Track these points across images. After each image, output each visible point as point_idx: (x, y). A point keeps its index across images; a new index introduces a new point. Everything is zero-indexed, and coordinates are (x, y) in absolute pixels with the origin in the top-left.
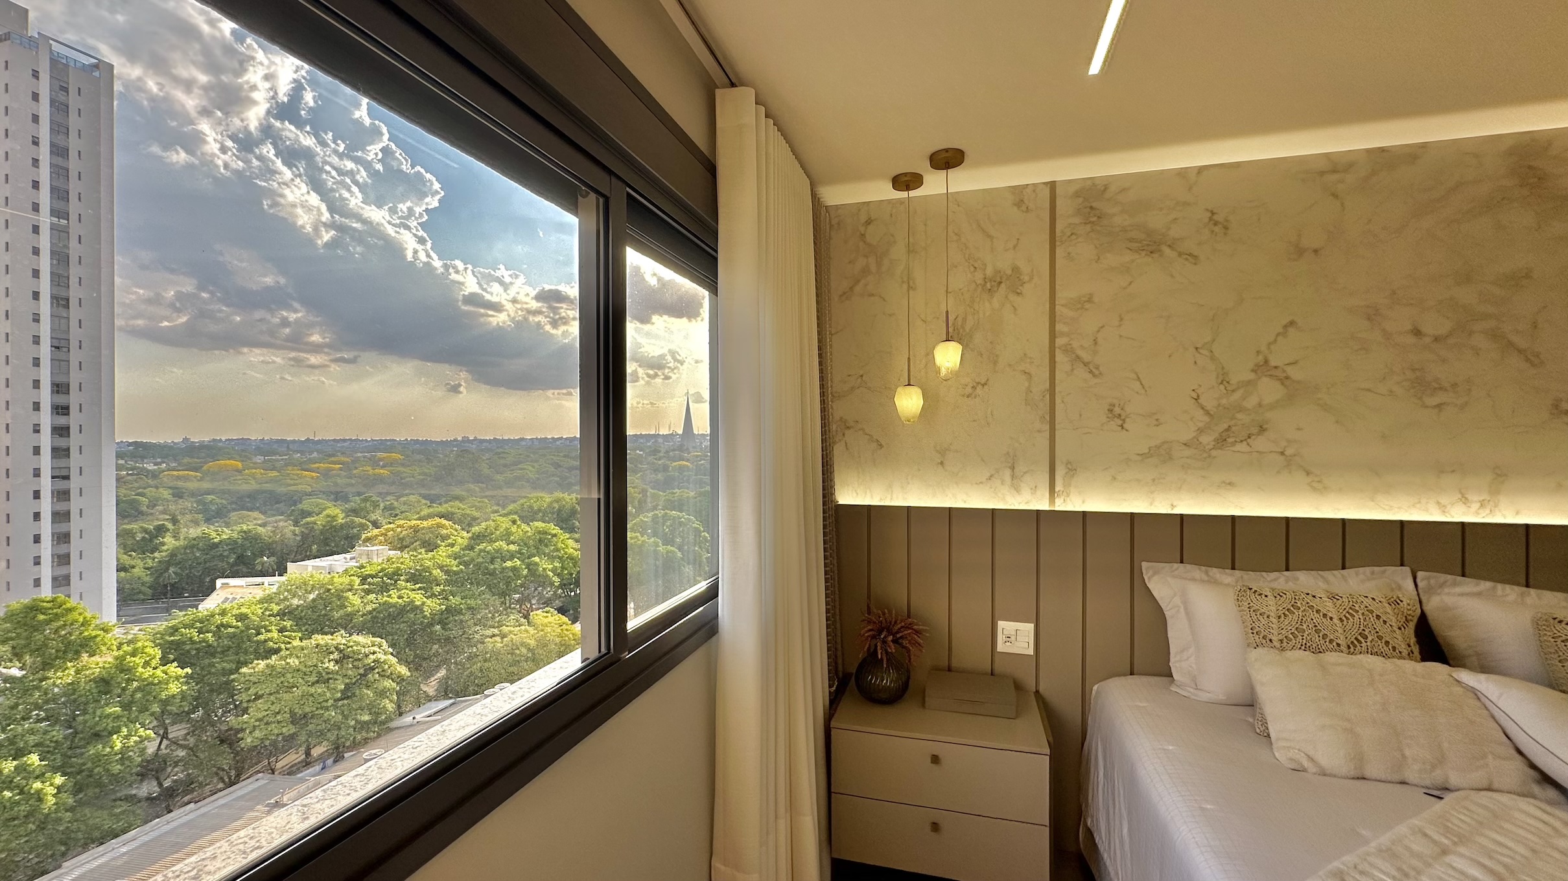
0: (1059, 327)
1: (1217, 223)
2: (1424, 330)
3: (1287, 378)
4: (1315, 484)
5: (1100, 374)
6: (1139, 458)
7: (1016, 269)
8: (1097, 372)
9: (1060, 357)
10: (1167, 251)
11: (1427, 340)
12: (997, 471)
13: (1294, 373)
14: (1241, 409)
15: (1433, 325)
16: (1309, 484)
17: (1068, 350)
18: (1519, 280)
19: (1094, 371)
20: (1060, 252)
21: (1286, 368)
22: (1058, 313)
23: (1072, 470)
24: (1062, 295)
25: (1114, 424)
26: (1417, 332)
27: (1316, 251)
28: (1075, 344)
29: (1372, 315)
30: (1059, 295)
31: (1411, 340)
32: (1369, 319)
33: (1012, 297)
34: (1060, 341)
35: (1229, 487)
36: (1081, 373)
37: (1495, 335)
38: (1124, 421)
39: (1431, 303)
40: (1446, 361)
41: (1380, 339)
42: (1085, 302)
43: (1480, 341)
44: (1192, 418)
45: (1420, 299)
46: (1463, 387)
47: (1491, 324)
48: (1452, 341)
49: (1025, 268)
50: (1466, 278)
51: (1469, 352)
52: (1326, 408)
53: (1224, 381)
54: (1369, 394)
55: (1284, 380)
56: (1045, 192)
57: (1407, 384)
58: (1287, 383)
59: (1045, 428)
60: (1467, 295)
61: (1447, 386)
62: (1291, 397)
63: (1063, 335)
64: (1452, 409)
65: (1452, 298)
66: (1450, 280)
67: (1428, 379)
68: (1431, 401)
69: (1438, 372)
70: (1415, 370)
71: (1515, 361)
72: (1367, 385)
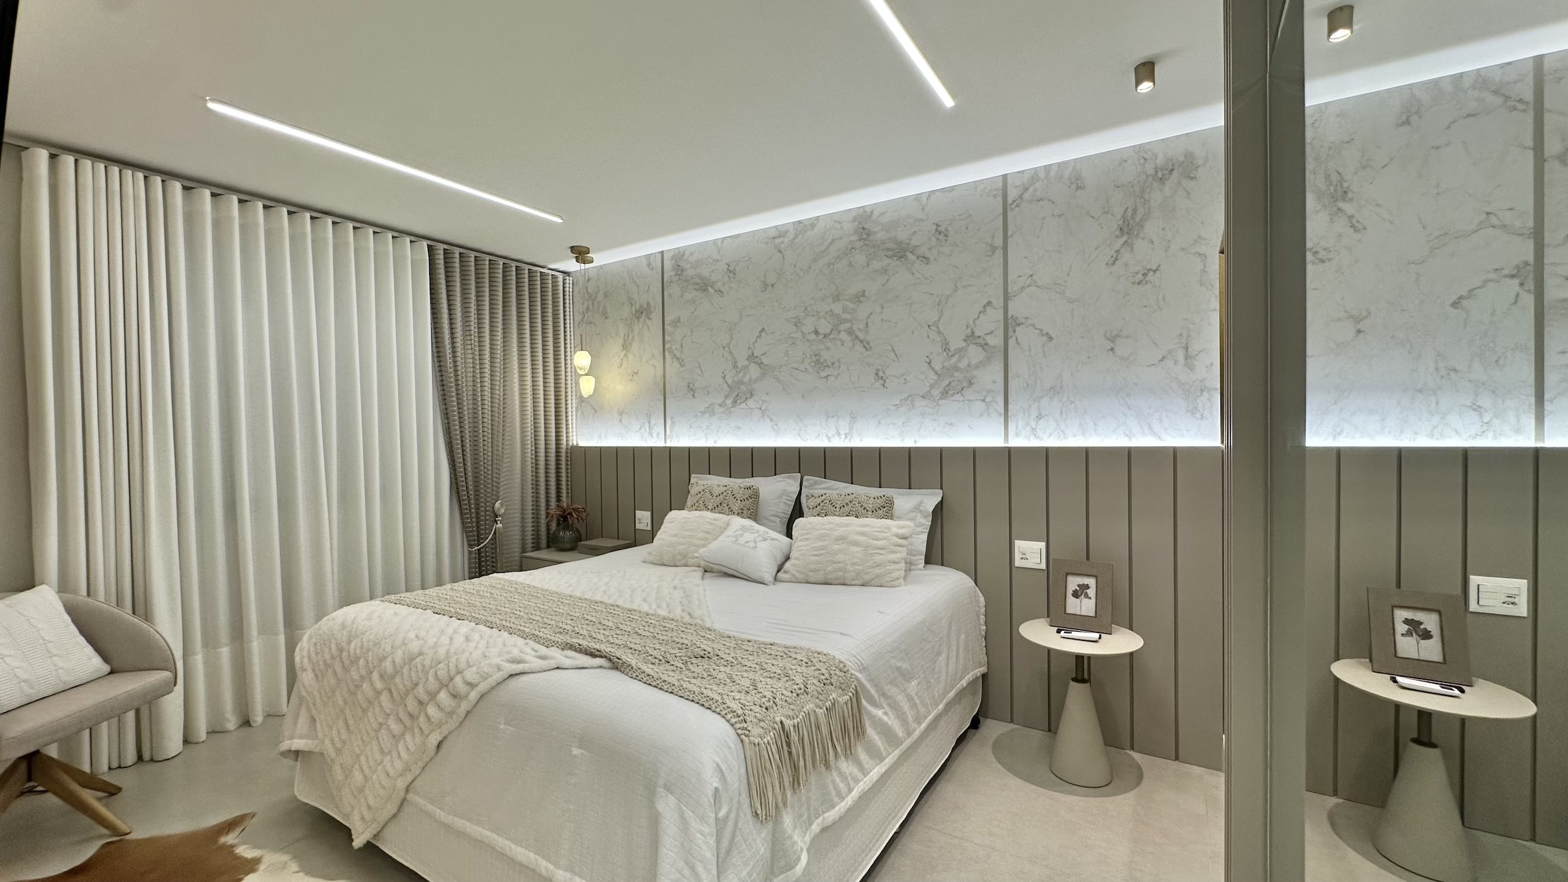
0: (667, 338)
1: (731, 271)
2: (819, 331)
3: (762, 363)
4: (774, 426)
5: (684, 364)
6: (701, 414)
7: (648, 304)
9: (667, 354)
10: (710, 289)
11: (821, 337)
12: (643, 423)
13: (765, 360)
14: (743, 383)
15: (824, 328)
17: (671, 352)
18: (860, 297)
19: (681, 363)
20: (666, 293)
21: (762, 357)
22: (666, 330)
23: (673, 422)
24: (668, 319)
25: (690, 394)
26: (816, 333)
27: (772, 285)
28: (673, 347)
29: (797, 323)
30: (666, 318)
31: (813, 337)
32: (796, 325)
33: (647, 321)
34: (667, 346)
36: (676, 363)
37: (850, 332)
38: (694, 392)
39: (822, 314)
40: (828, 349)
41: (801, 337)
42: (677, 322)
43: (844, 336)
44: (722, 390)
45: (818, 312)
46: (837, 364)
47: (848, 325)
48: (831, 337)
49: (652, 304)
50: (836, 298)
51: (838, 343)
52: (778, 380)
53: (735, 366)
54: (797, 371)
55: (760, 364)
56: (659, 257)
57: (812, 364)
58: (762, 366)
59: (662, 398)
60: (837, 308)
61: (829, 364)
62: (763, 375)
63: (669, 342)
64: (832, 379)
65: (831, 311)
66: (830, 300)
67: (822, 361)
68: (823, 374)
69: (826, 356)
70: (816, 355)
71: (859, 347)
72: (796, 366)
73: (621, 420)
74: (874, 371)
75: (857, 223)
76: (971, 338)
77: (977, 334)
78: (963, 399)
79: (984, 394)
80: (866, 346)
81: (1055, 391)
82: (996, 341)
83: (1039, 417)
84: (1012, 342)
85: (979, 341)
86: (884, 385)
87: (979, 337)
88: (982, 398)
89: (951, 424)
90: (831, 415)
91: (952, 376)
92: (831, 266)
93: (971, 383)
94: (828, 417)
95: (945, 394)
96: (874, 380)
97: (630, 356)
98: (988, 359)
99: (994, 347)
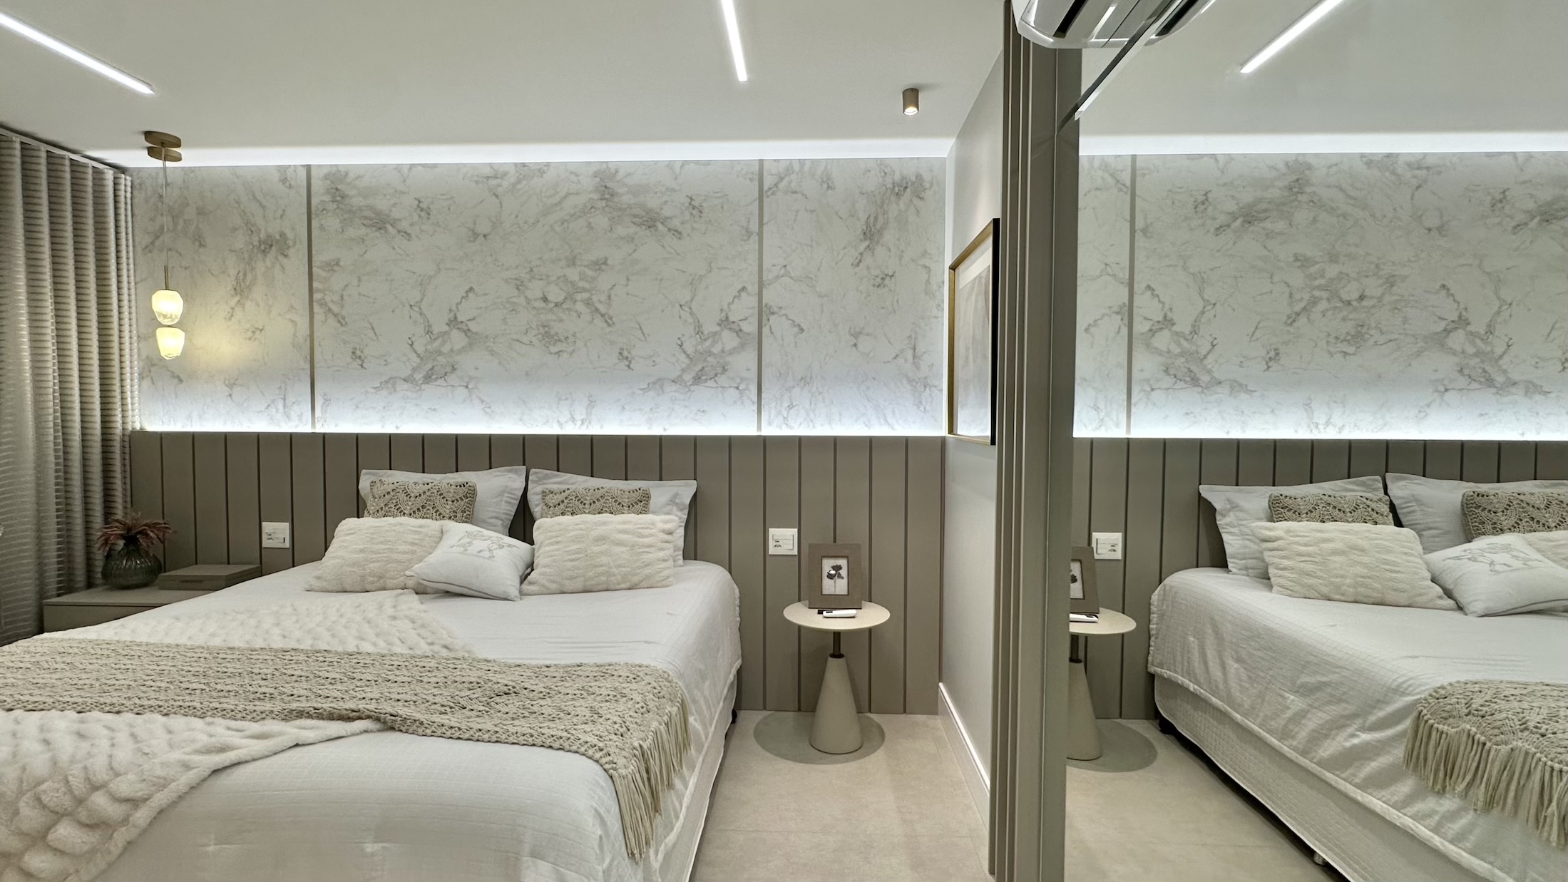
0: (315, 285)
1: (423, 209)
2: (549, 298)
3: (469, 330)
4: (487, 410)
5: (346, 323)
6: (374, 391)
7: (282, 235)
8: (344, 323)
9: (316, 308)
10: (390, 228)
11: (551, 305)
12: (273, 401)
13: (473, 326)
14: (440, 353)
15: (556, 294)
16: (483, 410)
17: (323, 304)
18: (600, 265)
19: (341, 321)
20: (315, 223)
21: (469, 323)
22: (314, 275)
23: (327, 401)
24: (317, 260)
25: (356, 364)
26: (545, 299)
27: (485, 236)
28: (328, 299)
29: (520, 285)
30: (314, 258)
31: (541, 304)
32: (518, 289)
33: (280, 258)
34: (317, 296)
35: (433, 412)
36: (331, 321)
37: (588, 303)
38: (363, 361)
39: (553, 278)
40: (561, 320)
41: (524, 304)
42: (333, 266)
43: (580, 307)
44: (409, 359)
45: (548, 276)
46: (571, 339)
47: (586, 295)
48: (565, 306)
49: (290, 235)
50: (572, 262)
51: (574, 314)
52: (492, 353)
53: (429, 332)
54: (517, 343)
55: (467, 332)
56: (303, 173)
57: (540, 336)
58: (469, 334)
59: (308, 366)
60: (573, 274)
61: (562, 338)
62: (471, 345)
63: (319, 291)
64: (565, 355)
65: (565, 276)
66: (563, 263)
67: (552, 333)
68: (554, 349)
69: (557, 328)
70: (544, 326)
71: (599, 322)
72: (515, 337)
73: (230, 395)
74: (618, 351)
75: (598, 179)
76: (725, 322)
77: (731, 319)
78: (715, 385)
79: (738, 381)
80: (608, 320)
81: (805, 381)
82: (750, 327)
83: (790, 407)
84: (766, 330)
85: (734, 326)
86: (629, 366)
87: (733, 322)
88: (735, 385)
89: (703, 411)
90: (563, 398)
91: (705, 360)
92: (566, 224)
93: (724, 370)
94: (560, 400)
95: (697, 379)
96: (617, 361)
97: (249, 304)
98: (743, 346)
99: (748, 334)
